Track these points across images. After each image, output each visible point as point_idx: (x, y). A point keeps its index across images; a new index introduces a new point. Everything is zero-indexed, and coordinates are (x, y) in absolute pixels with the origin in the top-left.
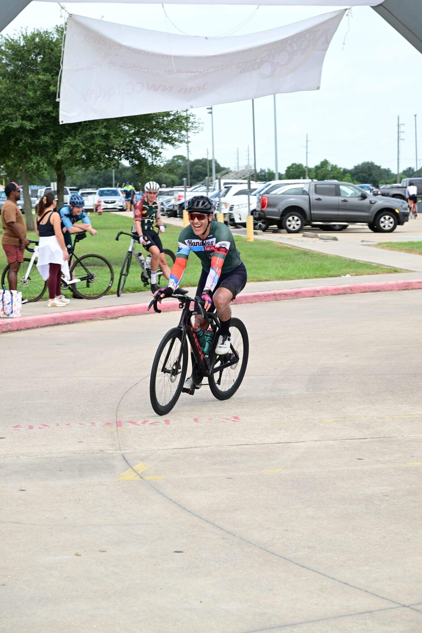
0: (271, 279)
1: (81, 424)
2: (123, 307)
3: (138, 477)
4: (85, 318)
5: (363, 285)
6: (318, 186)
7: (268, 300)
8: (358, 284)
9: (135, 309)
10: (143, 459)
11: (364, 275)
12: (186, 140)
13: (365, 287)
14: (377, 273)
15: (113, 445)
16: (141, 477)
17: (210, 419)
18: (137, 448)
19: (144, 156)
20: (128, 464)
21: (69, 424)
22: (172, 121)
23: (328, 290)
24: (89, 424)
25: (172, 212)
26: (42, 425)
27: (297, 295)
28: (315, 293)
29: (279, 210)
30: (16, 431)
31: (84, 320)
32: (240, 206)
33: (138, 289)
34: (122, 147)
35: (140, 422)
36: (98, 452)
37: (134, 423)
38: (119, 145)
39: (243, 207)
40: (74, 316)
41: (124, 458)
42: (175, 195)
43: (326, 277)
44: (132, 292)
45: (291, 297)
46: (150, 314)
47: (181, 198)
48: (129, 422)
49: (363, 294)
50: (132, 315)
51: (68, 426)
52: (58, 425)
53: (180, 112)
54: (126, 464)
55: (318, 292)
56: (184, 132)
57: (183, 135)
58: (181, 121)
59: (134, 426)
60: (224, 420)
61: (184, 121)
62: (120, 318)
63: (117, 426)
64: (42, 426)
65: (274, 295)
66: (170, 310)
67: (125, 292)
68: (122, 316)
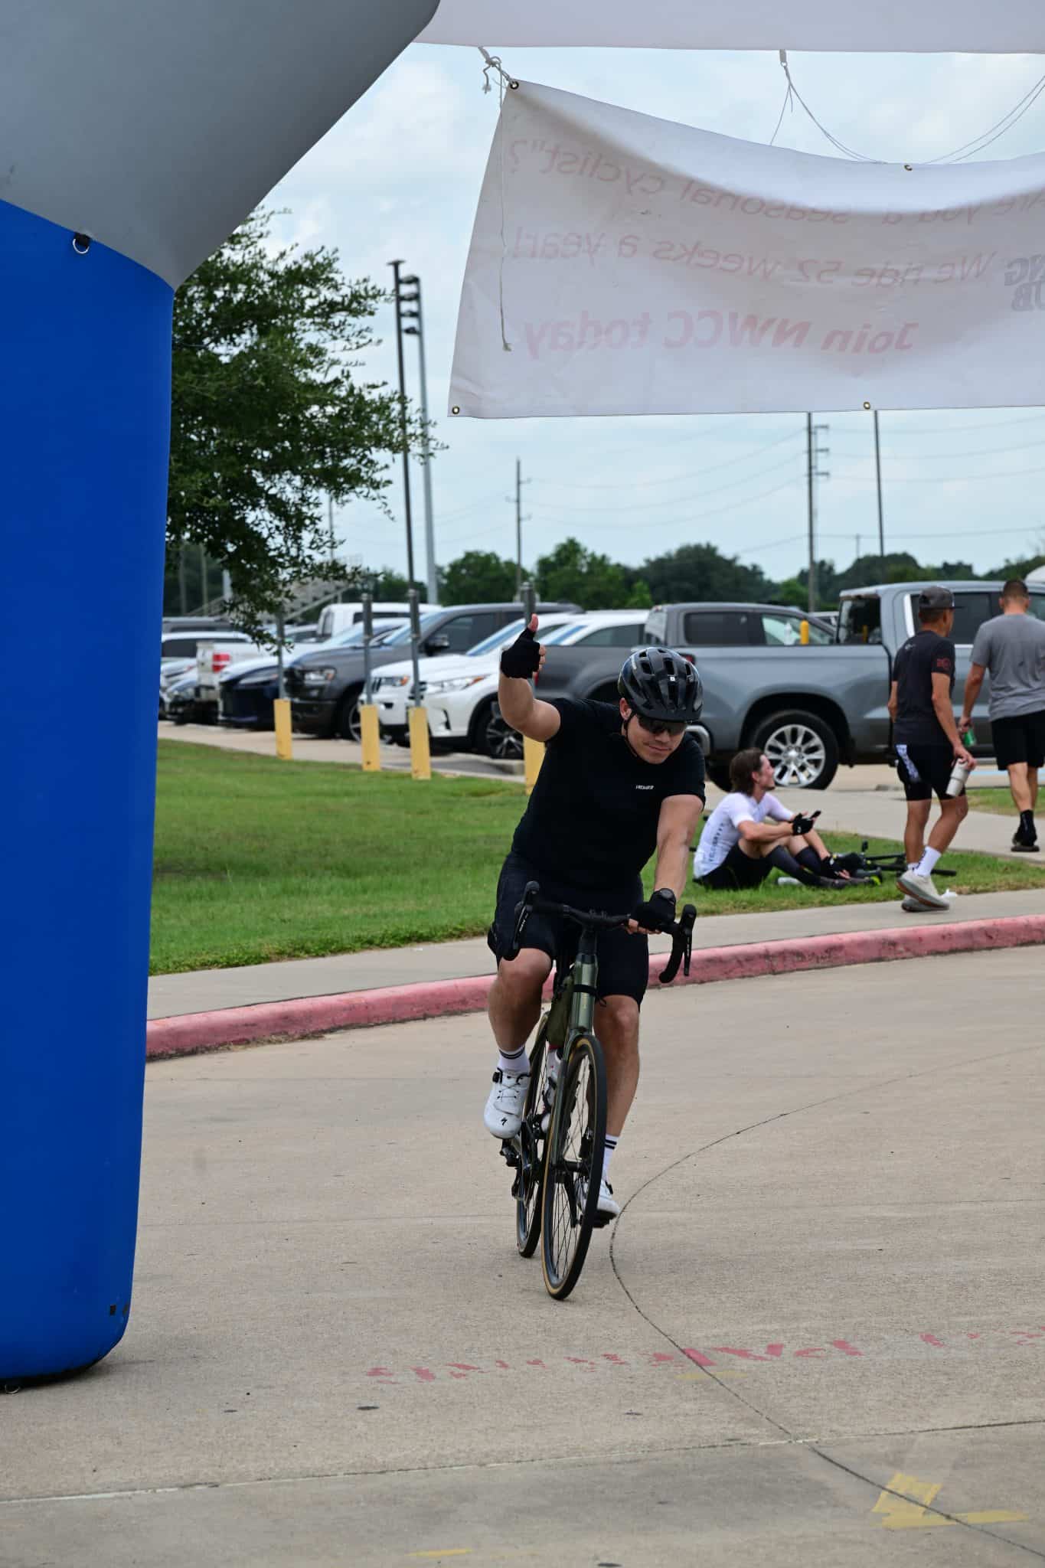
0: (721, 909)
1: (576, 1361)
2: (332, 1000)
3: (938, 1516)
4: (225, 1038)
5: (1022, 920)
6: (693, 618)
7: (748, 974)
8: (1007, 920)
9: (367, 1007)
10: (896, 1461)
11: (995, 891)
12: (377, 476)
13: (1028, 928)
14: (1035, 886)
15: (752, 1422)
16: (948, 1517)
17: (972, 1336)
18: (835, 1427)
19: (255, 529)
20: (863, 1478)
21: (537, 1362)
22: (340, 417)
23: (920, 939)
24: (604, 1361)
25: (193, 706)
26: (453, 1366)
27: (831, 956)
28: (884, 948)
29: (575, 695)
30: (393, 1386)
31: (225, 1043)
32: (446, 684)
33: (332, 943)
34: (208, 502)
35: (761, 1351)
36: (727, 1443)
37: (743, 1353)
38: (199, 494)
39: (453, 687)
40: (195, 1031)
41: (825, 1457)
42: (200, 653)
43: (885, 900)
44: (317, 956)
45: (815, 960)
46: (412, 1022)
47: (222, 663)
48: (722, 1350)
49: (1024, 949)
50: (361, 1027)
51: (539, 1367)
52: (504, 1365)
53: (361, 390)
54: (855, 1479)
55: (893, 944)
56: (380, 455)
57: (371, 462)
58: (369, 419)
59: (751, 1362)
60: (1020, 1337)
61: (375, 417)
62: (328, 1036)
63: (700, 1366)
64: (461, 1371)
65: (767, 955)
66: (467, 1008)
67: (294, 956)
68: (331, 1031)
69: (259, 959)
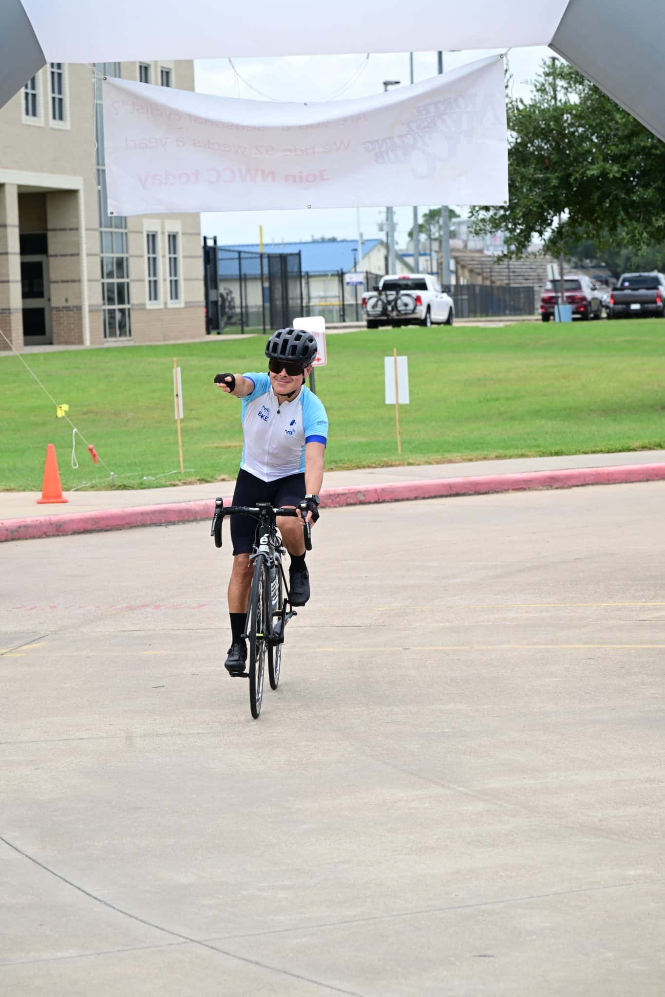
69: (629, 450)
